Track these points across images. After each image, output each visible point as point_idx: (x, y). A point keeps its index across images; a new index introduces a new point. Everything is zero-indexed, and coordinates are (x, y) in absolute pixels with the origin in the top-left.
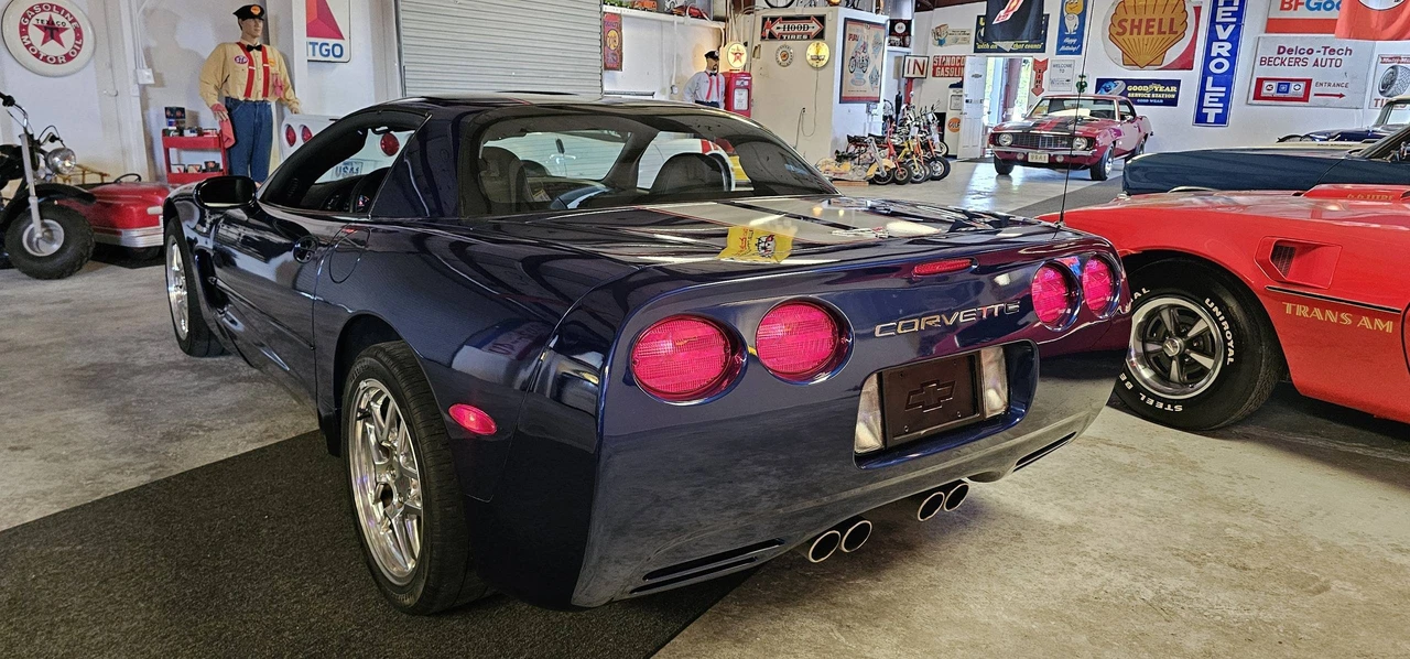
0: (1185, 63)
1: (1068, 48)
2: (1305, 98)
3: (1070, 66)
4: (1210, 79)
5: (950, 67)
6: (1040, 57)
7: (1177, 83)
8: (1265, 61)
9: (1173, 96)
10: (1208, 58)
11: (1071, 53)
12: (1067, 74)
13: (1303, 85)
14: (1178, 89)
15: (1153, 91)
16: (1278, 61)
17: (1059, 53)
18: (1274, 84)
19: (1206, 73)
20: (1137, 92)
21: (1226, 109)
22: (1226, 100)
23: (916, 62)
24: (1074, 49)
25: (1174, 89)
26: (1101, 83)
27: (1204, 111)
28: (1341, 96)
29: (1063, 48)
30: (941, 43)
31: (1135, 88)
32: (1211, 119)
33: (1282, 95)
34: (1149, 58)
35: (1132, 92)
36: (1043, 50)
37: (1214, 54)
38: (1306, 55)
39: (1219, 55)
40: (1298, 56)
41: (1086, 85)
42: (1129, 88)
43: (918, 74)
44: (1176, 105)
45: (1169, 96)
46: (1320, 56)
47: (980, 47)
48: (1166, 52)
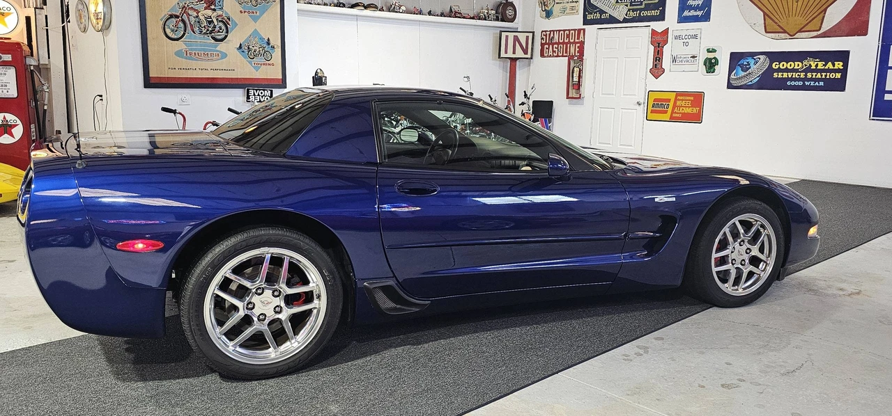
0: (855, 24)
1: (693, 13)
3: (695, 37)
5: (558, 43)
6: (659, 26)
7: (844, 56)
9: (838, 76)
11: (695, 19)
12: (693, 48)
14: (846, 65)
15: (809, 70)
17: (682, 19)
19: (887, 39)
20: (787, 70)
23: (516, 39)
24: (699, 13)
25: (839, 65)
26: (736, 58)
27: (888, 97)
29: (686, 13)
30: (548, 14)
31: (783, 65)
34: (801, 21)
35: (779, 70)
36: (661, 17)
41: (717, 62)
42: (775, 66)
43: (519, 54)
44: (843, 89)
45: (832, 76)
47: (589, 17)
48: (825, 10)
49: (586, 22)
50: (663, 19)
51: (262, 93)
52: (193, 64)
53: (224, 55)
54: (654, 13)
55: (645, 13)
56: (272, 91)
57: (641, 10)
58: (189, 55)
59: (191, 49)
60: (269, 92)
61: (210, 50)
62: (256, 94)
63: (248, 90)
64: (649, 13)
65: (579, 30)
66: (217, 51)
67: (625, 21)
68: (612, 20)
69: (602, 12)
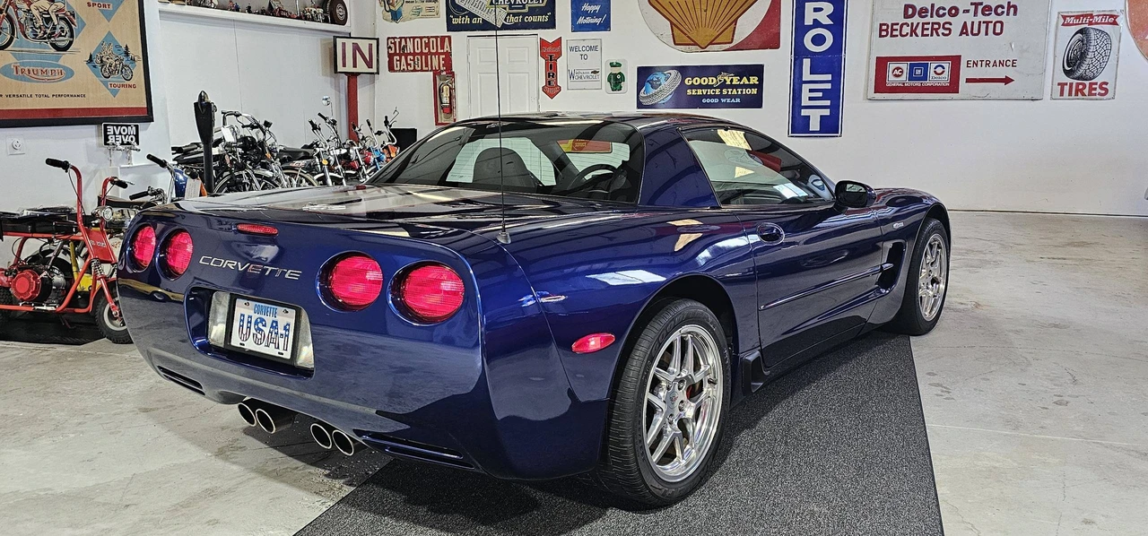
0: (767, 37)
1: (589, 20)
2: (953, 87)
3: (595, 49)
4: (807, 63)
5: (414, 54)
6: (549, 35)
7: (757, 70)
8: (886, 30)
9: (754, 91)
10: (800, 29)
11: (593, 28)
12: (593, 61)
13: (947, 65)
14: (761, 80)
15: (724, 85)
16: (906, 30)
17: (577, 28)
18: (905, 66)
19: (800, 52)
20: (700, 86)
21: (835, 108)
22: (834, 95)
23: (356, 48)
24: (598, 21)
25: (754, 80)
26: (644, 74)
27: (804, 112)
28: (1007, 80)
29: (581, 20)
30: (396, 16)
31: (697, 81)
32: (815, 125)
33: (918, 83)
34: (713, 32)
35: (692, 87)
36: (551, 24)
37: (808, 21)
38: (947, 18)
39: (817, 24)
40: (936, 19)
41: (623, 78)
42: (688, 82)
43: (362, 67)
44: (760, 106)
45: (748, 91)
46: (969, 18)
47: (455, 21)
48: (736, 21)
49: (451, 27)
50: (553, 26)
51: (124, 130)
52: (28, 88)
53: (70, 73)
54: (540, 18)
55: (530, 19)
56: (137, 127)
57: (524, 15)
58: (20, 73)
59: (23, 64)
60: (134, 128)
61: (51, 65)
62: (117, 133)
63: (105, 126)
64: (535, 19)
65: (443, 38)
66: (59, 66)
67: (504, 27)
68: (486, 26)
69: (472, 16)
